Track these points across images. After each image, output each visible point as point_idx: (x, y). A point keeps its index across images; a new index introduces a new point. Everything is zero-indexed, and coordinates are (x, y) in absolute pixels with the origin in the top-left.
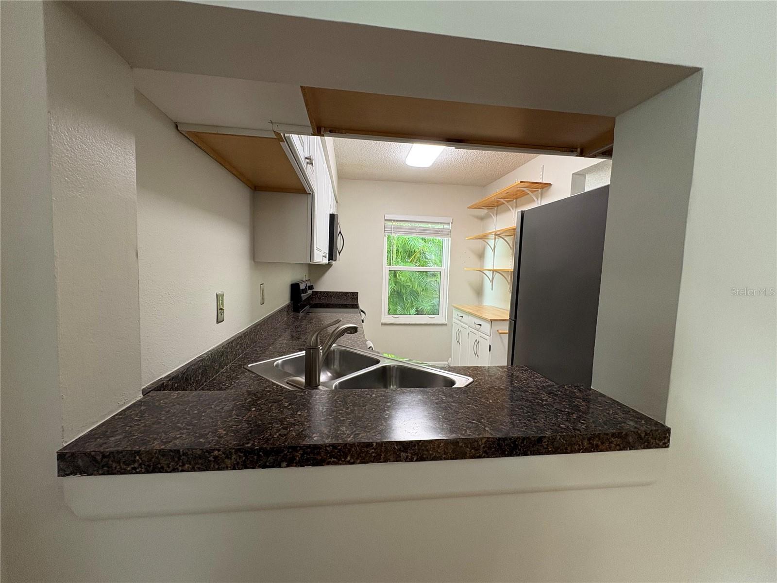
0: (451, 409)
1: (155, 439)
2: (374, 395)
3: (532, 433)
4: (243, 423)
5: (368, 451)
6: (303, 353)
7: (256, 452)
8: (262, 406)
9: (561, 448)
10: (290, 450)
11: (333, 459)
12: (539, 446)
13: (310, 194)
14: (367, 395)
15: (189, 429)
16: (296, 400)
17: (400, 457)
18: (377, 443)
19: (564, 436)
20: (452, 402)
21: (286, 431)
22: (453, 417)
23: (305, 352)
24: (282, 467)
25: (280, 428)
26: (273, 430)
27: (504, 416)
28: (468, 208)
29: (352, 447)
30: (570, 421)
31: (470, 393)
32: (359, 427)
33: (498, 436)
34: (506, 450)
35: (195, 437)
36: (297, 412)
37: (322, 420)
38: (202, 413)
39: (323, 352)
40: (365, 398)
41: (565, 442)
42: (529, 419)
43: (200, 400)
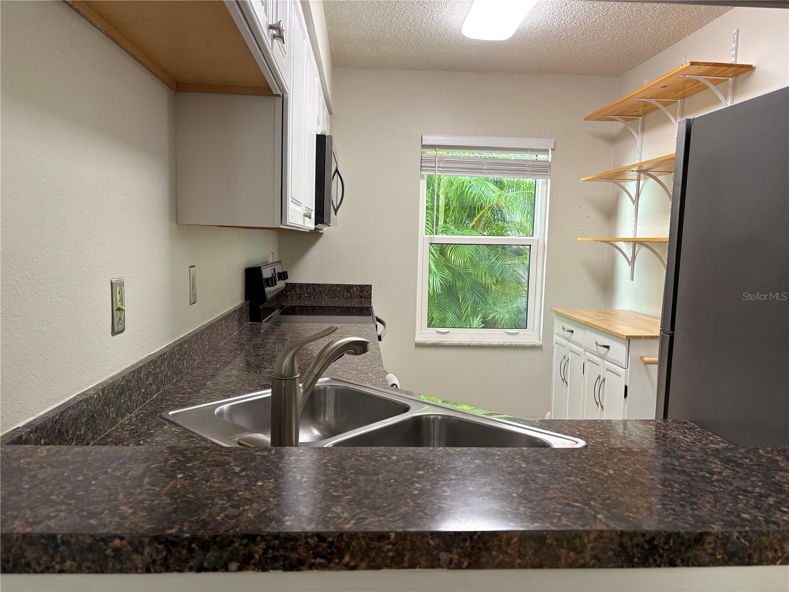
0: (536, 483)
1: (15, 518)
2: (394, 458)
3: (685, 526)
4: (162, 497)
5: (381, 547)
6: (267, 393)
7: (186, 543)
8: (195, 471)
9: (741, 555)
10: (244, 542)
11: (319, 560)
12: (698, 550)
13: (279, 95)
14: (381, 456)
15: (70, 504)
16: (254, 464)
17: (439, 560)
18: (396, 533)
19: (746, 532)
20: (538, 473)
21: (237, 511)
22: (539, 496)
23: (270, 390)
24: (231, 571)
25: (227, 505)
26: (214, 508)
27: (634, 497)
28: (585, 119)
29: (352, 539)
30: (760, 508)
31: (574, 457)
32: (364, 507)
33: (619, 529)
34: (633, 556)
35: (81, 517)
36: (256, 481)
37: (301, 495)
38: (92, 480)
39: (304, 386)
40: (377, 461)
41: (747, 544)
42: (682, 503)
43: (86, 460)
